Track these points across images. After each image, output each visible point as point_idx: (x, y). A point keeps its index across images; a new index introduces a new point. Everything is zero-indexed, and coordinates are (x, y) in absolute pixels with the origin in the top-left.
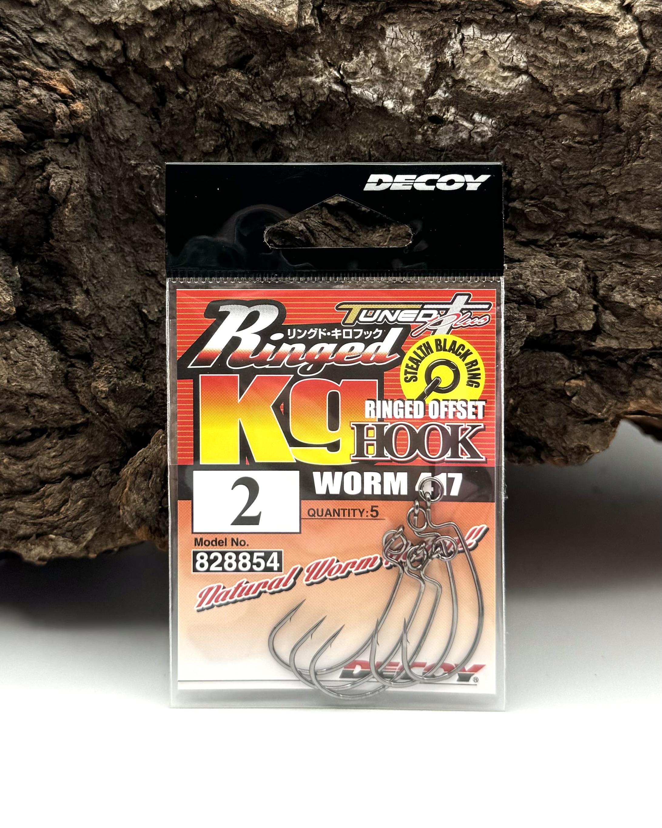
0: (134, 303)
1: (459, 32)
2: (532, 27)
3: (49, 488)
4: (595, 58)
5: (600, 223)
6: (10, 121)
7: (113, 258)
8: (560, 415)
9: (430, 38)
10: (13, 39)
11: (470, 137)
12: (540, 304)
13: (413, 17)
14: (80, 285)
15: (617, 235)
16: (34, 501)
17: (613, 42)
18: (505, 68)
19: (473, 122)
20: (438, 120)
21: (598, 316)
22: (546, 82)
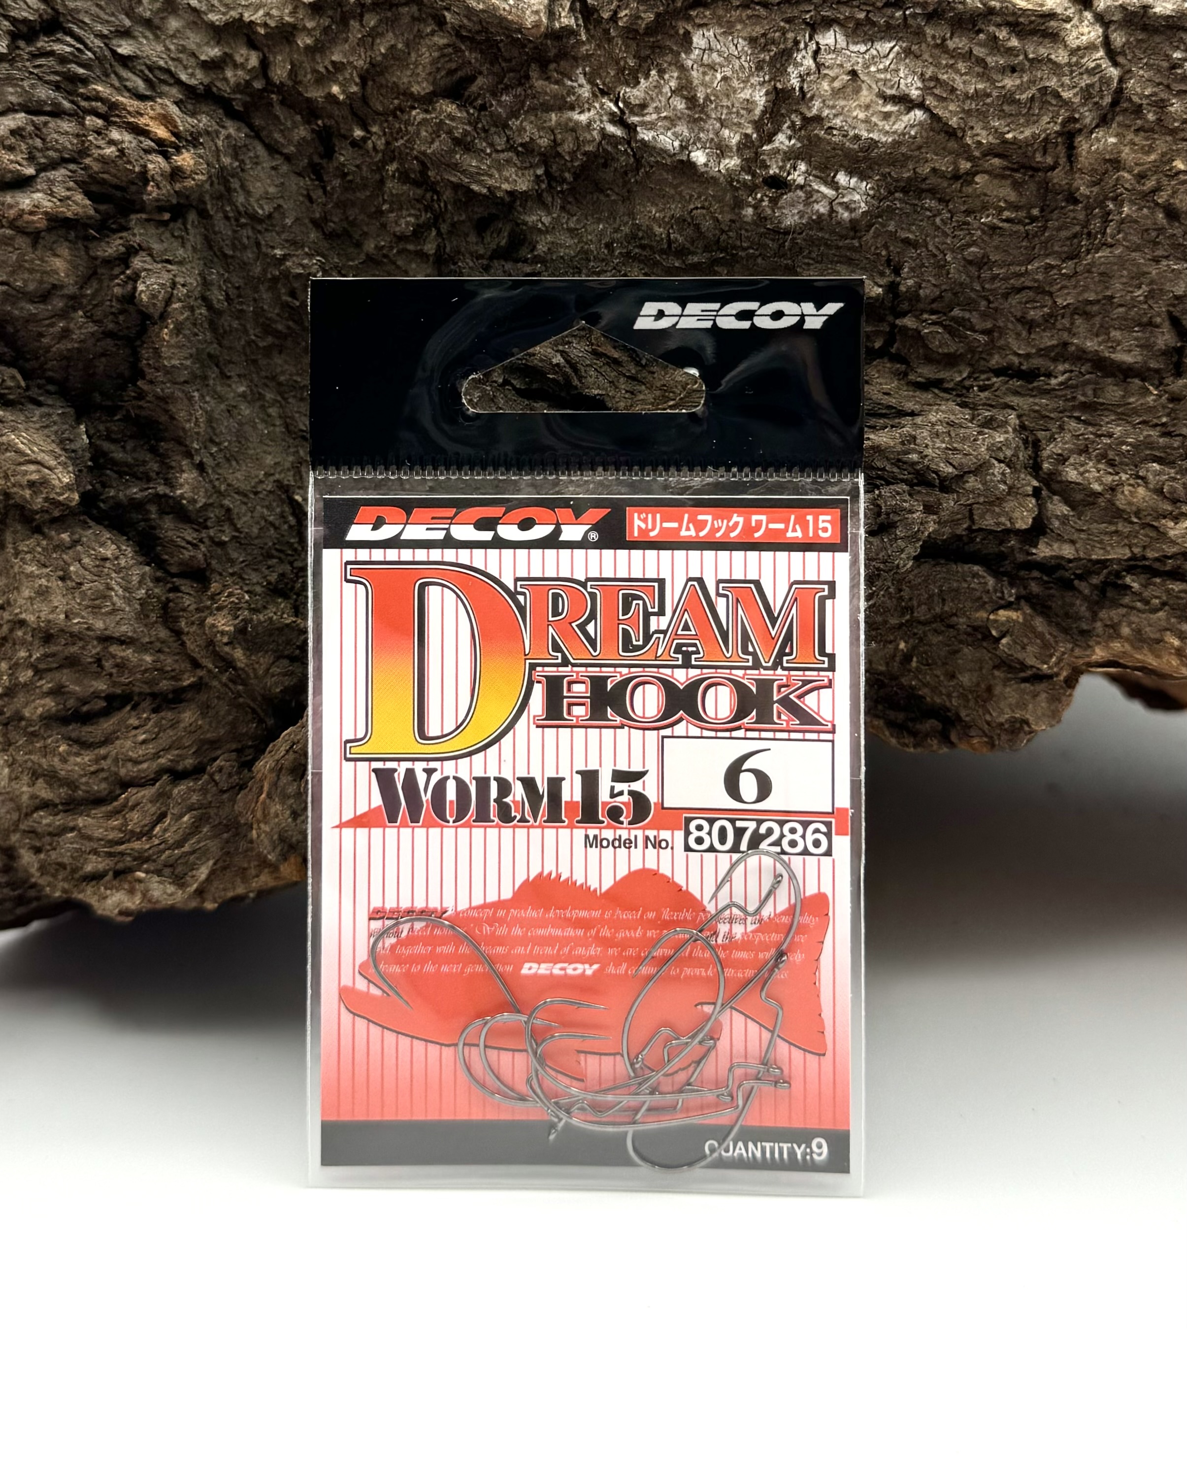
0: (279, 484)
1: (811, 39)
2: (929, 31)
3: (134, 795)
4: (1032, 82)
5: (1043, 352)
6: (72, 184)
7: (246, 410)
8: (981, 669)
9: (764, 49)
10: (78, 50)
11: (832, 210)
12: (946, 485)
13: (736, 14)
14: (189, 455)
15: (1071, 371)
16: (109, 816)
17: (1061, 56)
18: (886, 99)
19: (835, 186)
20: (779, 184)
21: (1041, 506)
22: (954, 122)
